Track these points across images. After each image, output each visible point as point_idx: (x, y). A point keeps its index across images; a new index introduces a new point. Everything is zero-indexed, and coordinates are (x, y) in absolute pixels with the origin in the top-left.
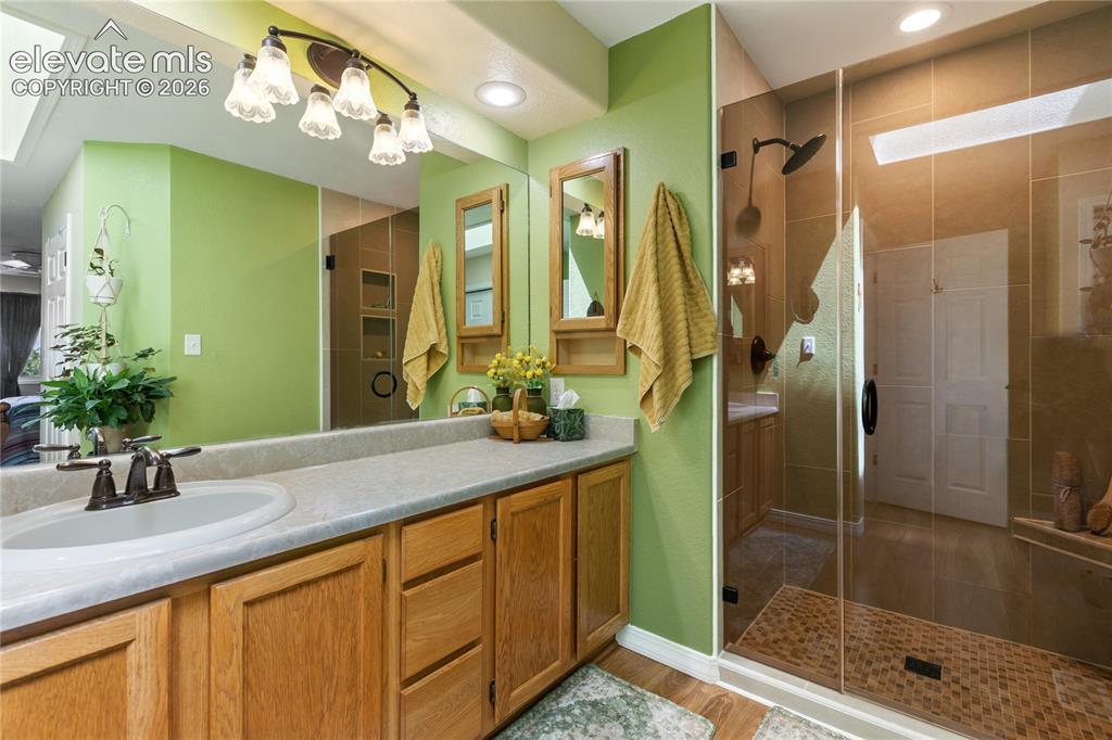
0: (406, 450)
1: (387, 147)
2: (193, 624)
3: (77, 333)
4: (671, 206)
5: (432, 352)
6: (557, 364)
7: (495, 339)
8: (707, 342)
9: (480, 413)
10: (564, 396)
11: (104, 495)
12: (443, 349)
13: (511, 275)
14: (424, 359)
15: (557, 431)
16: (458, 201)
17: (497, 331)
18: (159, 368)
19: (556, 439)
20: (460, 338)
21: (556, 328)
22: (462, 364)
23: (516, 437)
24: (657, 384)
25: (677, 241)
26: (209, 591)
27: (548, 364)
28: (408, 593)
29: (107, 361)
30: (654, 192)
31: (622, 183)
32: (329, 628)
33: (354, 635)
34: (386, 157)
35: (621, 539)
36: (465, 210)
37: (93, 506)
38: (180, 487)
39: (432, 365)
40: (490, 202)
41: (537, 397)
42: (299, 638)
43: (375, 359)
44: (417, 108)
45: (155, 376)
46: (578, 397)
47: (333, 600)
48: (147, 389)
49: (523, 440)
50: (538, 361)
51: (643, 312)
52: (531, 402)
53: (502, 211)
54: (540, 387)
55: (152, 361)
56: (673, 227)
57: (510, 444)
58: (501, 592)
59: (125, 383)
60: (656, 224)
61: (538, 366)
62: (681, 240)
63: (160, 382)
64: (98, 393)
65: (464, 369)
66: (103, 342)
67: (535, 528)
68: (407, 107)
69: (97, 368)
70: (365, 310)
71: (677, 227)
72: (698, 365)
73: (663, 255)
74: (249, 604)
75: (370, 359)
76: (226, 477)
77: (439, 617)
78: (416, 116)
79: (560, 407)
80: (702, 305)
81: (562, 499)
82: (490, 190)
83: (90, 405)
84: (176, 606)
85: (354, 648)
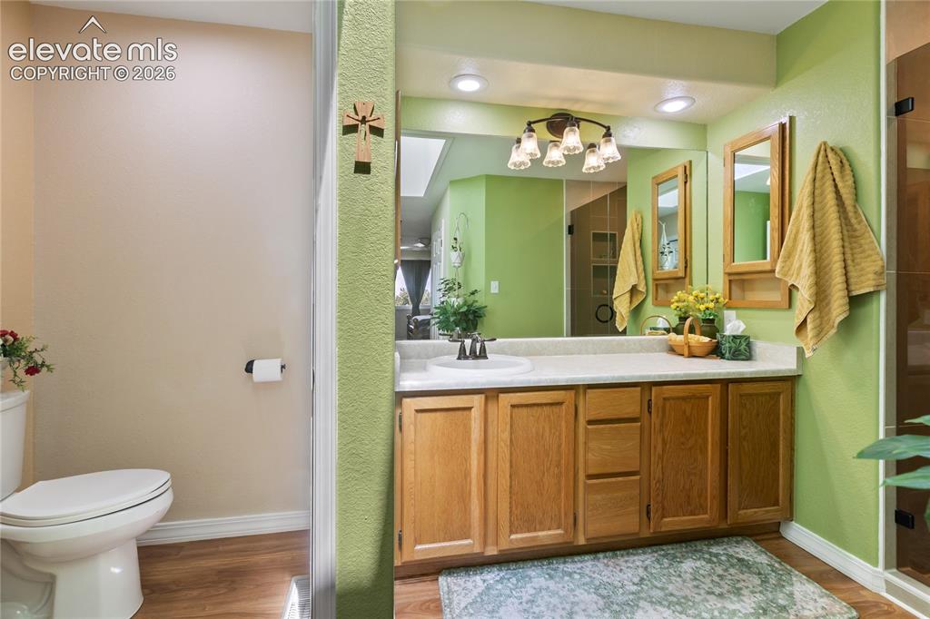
0: (603, 353)
1: (593, 162)
2: (492, 408)
3: (446, 282)
4: (832, 161)
5: (634, 290)
6: (730, 299)
7: (680, 280)
8: (869, 279)
9: (664, 334)
10: (733, 324)
11: (462, 355)
12: (642, 288)
13: (693, 230)
14: (628, 295)
15: (724, 352)
16: (653, 178)
17: (681, 274)
18: (480, 300)
19: (722, 358)
20: (655, 280)
21: (728, 270)
22: (656, 299)
23: (686, 353)
24: (810, 316)
25: (837, 192)
26: (498, 396)
27: (720, 300)
28: (589, 427)
29: (458, 297)
30: (815, 152)
31: (787, 147)
32: (547, 430)
33: (560, 439)
34: (594, 168)
35: (781, 446)
36: (658, 184)
37: (459, 358)
38: (488, 355)
39: (634, 300)
40: (677, 176)
41: (711, 325)
42: (534, 430)
43: (601, 296)
44: (610, 135)
45: (477, 305)
46: (744, 327)
47: (549, 417)
48: (475, 312)
49: (692, 355)
50: (711, 297)
51: (800, 256)
52: (704, 329)
53: (686, 183)
54: (711, 317)
55: (477, 297)
56: (834, 180)
57: (681, 358)
58: (655, 447)
59: (464, 309)
60: (815, 179)
61: (712, 301)
62: (842, 191)
63: (480, 308)
64: (455, 314)
65: (657, 303)
66: (456, 287)
67: (685, 413)
68: (604, 137)
69: (455, 301)
70: (595, 261)
71: (837, 179)
72: (856, 302)
73: (820, 206)
74: (513, 406)
75: (598, 296)
76: (506, 354)
77: (609, 447)
78: (610, 141)
79: (727, 333)
80: (866, 247)
81: (710, 399)
82: (676, 167)
83: (452, 319)
84: (487, 398)
85: (560, 446)
